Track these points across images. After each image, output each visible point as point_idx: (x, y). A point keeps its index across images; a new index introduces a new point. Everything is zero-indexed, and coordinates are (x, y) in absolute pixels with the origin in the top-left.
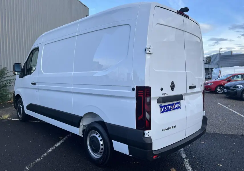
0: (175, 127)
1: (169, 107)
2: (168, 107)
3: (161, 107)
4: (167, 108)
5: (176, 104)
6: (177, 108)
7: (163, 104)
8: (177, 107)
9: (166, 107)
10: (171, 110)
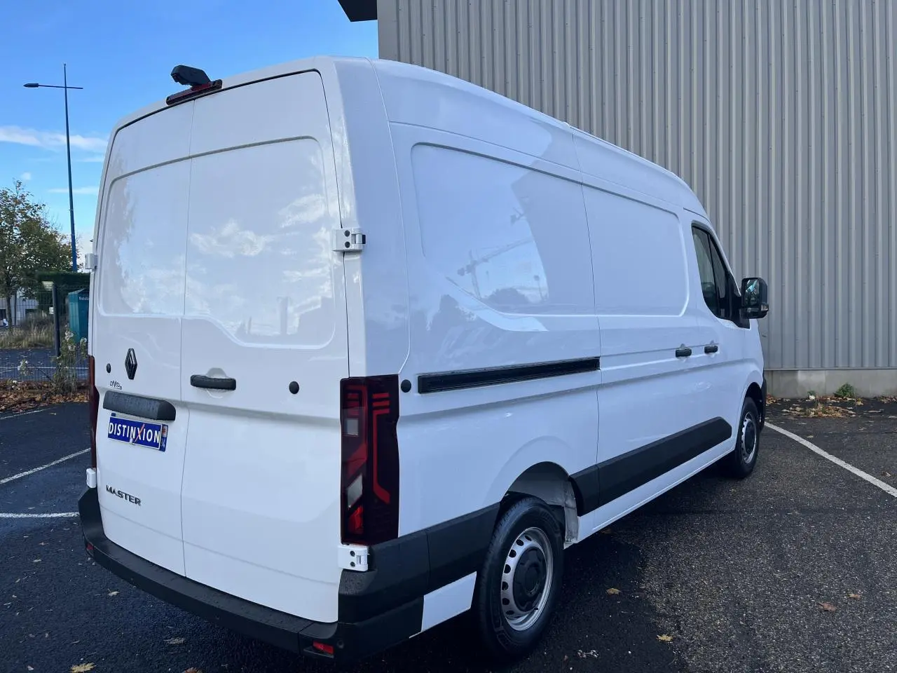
0: (137, 501)
1: (126, 429)
2: (124, 427)
3: (112, 420)
4: (121, 428)
5: (148, 427)
6: (145, 443)
7: (119, 416)
8: (149, 440)
9: (120, 425)
10: (128, 440)
